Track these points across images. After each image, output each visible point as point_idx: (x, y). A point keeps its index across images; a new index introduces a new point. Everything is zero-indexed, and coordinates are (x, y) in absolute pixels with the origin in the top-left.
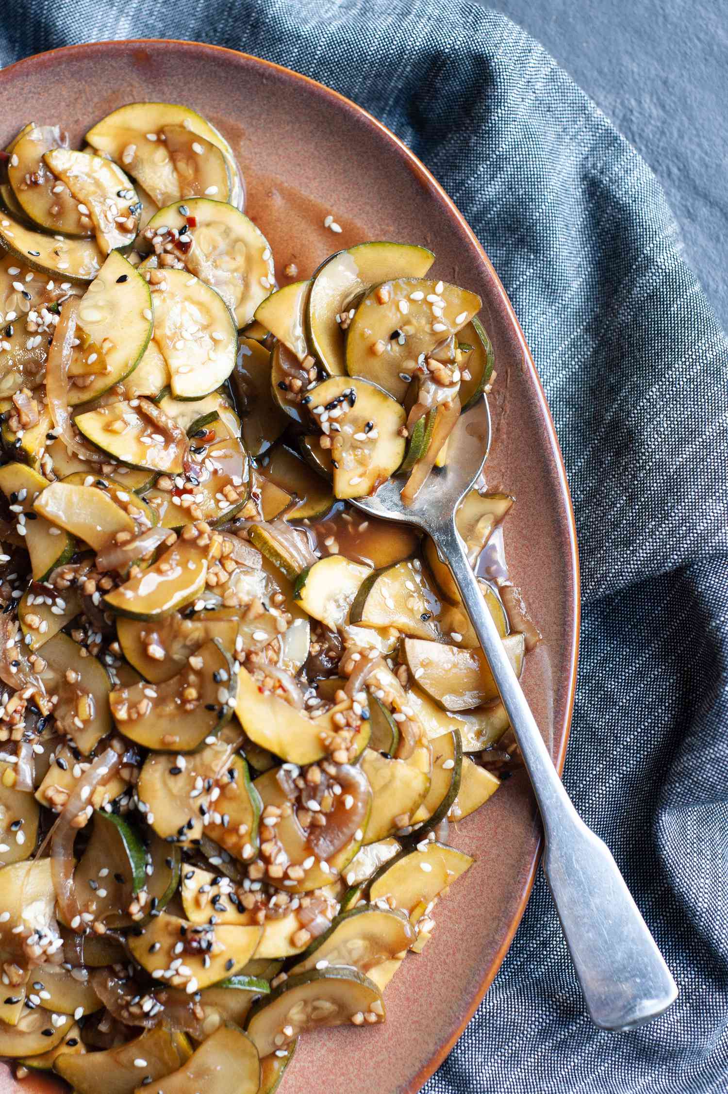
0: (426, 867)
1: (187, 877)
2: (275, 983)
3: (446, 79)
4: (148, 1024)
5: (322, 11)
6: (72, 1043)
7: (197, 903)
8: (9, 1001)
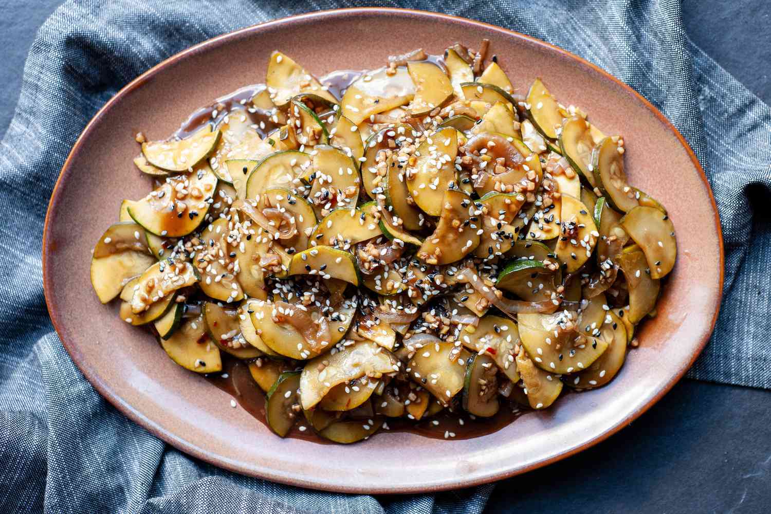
0: (540, 105)
1: (534, 236)
2: (599, 194)
3: (78, 66)
4: (617, 267)
5: (30, 138)
6: (621, 313)
7: (548, 231)
8: (595, 346)
